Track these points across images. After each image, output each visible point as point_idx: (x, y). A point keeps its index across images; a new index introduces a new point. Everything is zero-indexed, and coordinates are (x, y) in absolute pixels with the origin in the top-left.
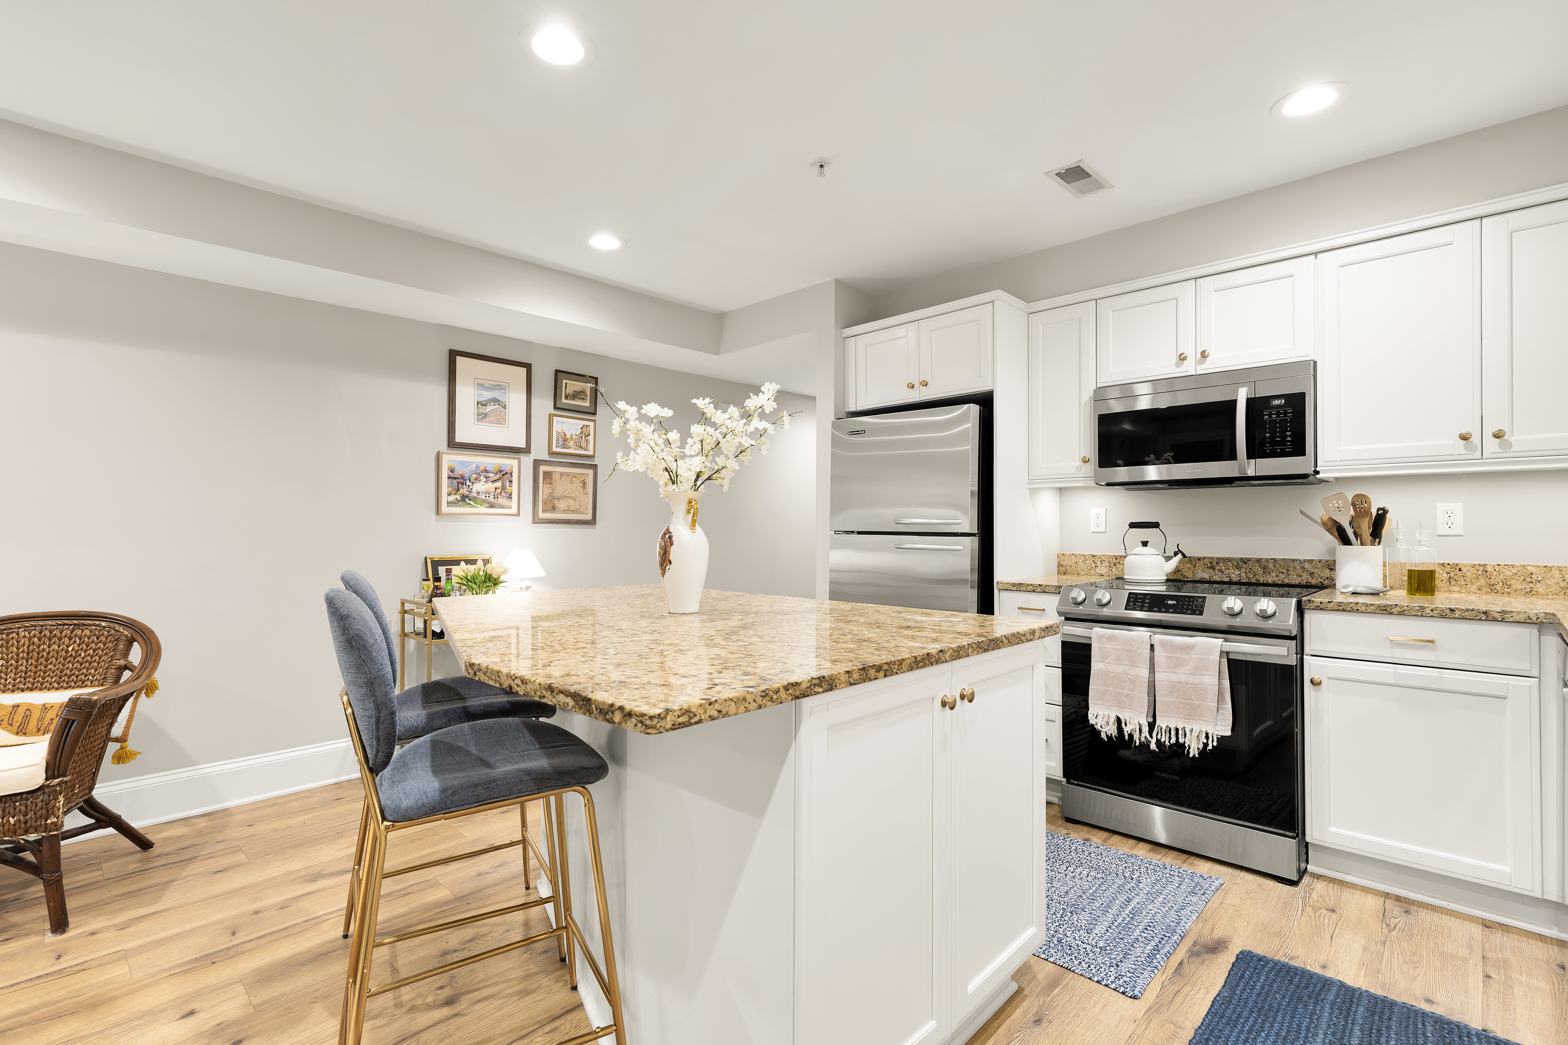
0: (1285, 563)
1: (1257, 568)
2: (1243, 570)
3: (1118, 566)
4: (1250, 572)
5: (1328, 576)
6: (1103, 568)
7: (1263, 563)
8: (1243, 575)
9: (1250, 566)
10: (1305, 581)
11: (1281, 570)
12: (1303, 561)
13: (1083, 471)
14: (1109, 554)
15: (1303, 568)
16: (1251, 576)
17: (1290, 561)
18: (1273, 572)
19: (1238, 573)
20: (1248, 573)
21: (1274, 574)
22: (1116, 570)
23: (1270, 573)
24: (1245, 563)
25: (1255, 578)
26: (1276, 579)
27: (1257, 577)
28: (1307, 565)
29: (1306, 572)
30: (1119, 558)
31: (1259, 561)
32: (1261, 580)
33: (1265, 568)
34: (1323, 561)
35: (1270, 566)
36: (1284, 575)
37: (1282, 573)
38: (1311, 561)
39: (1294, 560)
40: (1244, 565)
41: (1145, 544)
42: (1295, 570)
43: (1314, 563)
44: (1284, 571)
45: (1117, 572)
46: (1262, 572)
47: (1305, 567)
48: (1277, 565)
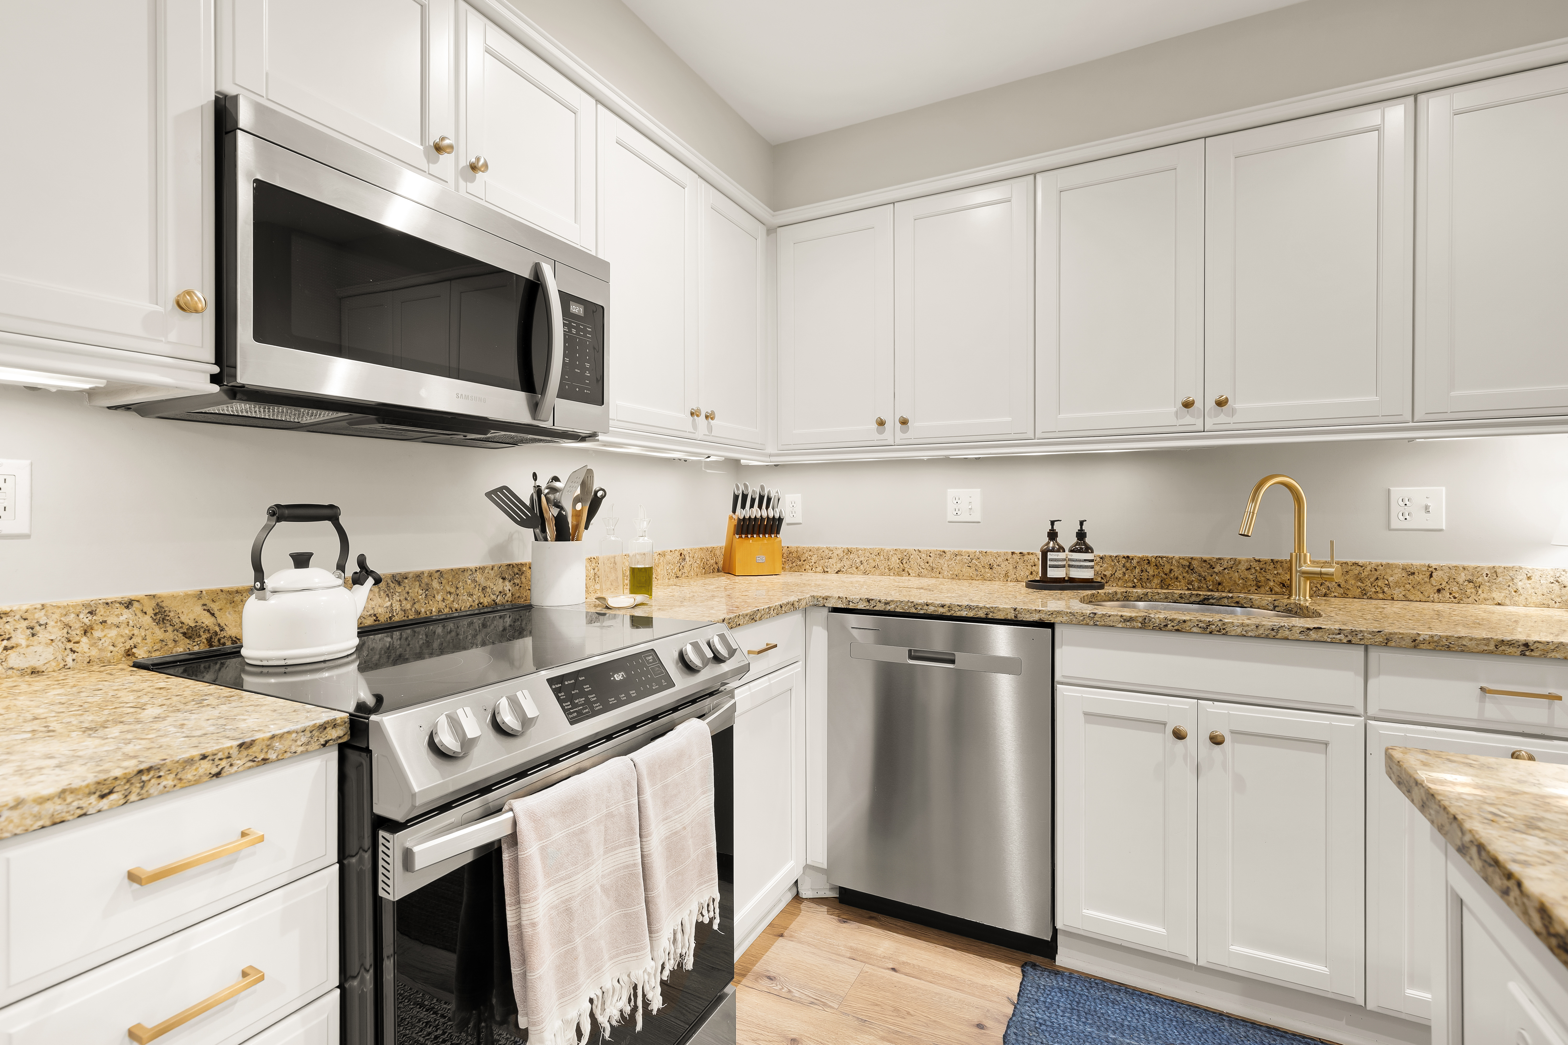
0: (454, 577)
1: (417, 591)
2: (396, 597)
3: (97, 633)
4: (406, 599)
5: (501, 589)
6: (39, 649)
7: (425, 580)
8: (397, 606)
9: (407, 589)
10: (477, 602)
11: (448, 589)
12: (474, 571)
13: (173, 336)
14: (64, 601)
15: (474, 581)
16: (408, 606)
17: (460, 572)
18: (438, 593)
19: (389, 604)
20: (404, 602)
21: (439, 598)
22: (94, 645)
23: (434, 597)
24: (399, 584)
25: (413, 609)
26: (442, 605)
27: (416, 606)
28: (479, 577)
29: (477, 587)
30: (101, 610)
31: (418, 576)
32: (423, 610)
33: (427, 588)
34: (496, 568)
35: (435, 584)
36: (452, 596)
37: (450, 593)
38: (482, 569)
39: (464, 570)
40: (397, 587)
41: (301, 560)
42: (465, 586)
43: (486, 571)
44: (453, 590)
45: (94, 652)
46: (424, 596)
47: (477, 579)
48: (444, 582)
